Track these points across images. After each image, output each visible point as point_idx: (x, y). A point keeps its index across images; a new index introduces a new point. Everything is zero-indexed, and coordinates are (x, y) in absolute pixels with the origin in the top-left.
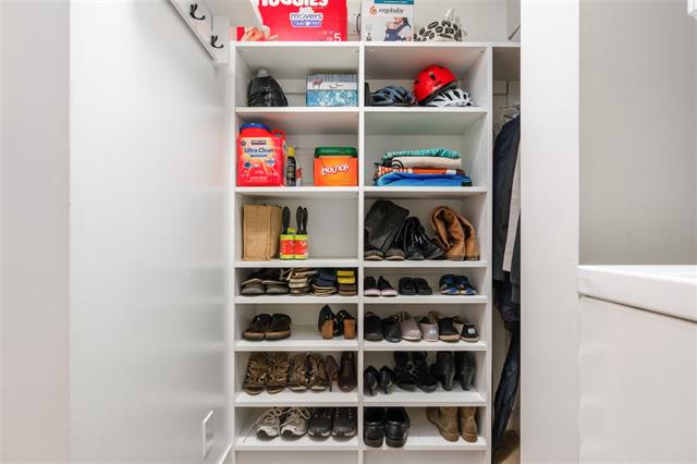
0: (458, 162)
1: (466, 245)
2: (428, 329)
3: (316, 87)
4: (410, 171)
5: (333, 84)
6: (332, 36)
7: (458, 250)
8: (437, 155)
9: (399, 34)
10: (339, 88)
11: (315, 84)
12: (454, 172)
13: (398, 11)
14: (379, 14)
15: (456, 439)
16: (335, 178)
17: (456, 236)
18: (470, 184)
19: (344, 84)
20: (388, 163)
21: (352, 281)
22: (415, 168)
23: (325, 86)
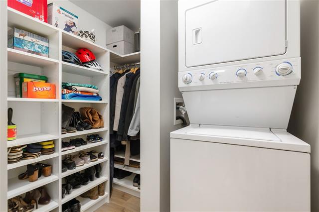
0: (97, 91)
1: (100, 123)
2: (87, 159)
3: (22, 37)
4: (80, 93)
5: (34, 40)
6: (39, 16)
7: (97, 125)
8: (90, 87)
9: (72, 29)
10: (37, 43)
11: (20, 35)
12: (96, 95)
13: (71, 18)
14: (62, 15)
15: (98, 198)
16: (42, 93)
17: (96, 119)
18: (101, 100)
19: (41, 41)
20: (69, 88)
21: (53, 146)
22: (81, 92)
23: (28, 38)
